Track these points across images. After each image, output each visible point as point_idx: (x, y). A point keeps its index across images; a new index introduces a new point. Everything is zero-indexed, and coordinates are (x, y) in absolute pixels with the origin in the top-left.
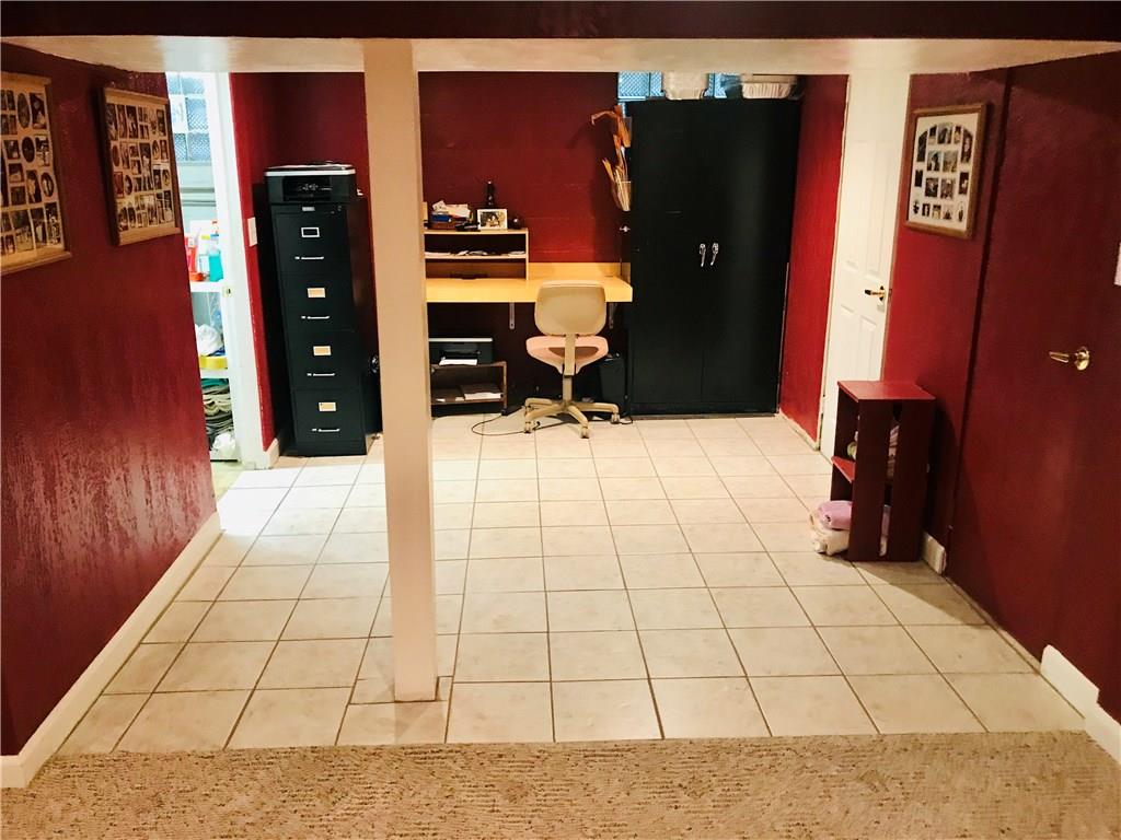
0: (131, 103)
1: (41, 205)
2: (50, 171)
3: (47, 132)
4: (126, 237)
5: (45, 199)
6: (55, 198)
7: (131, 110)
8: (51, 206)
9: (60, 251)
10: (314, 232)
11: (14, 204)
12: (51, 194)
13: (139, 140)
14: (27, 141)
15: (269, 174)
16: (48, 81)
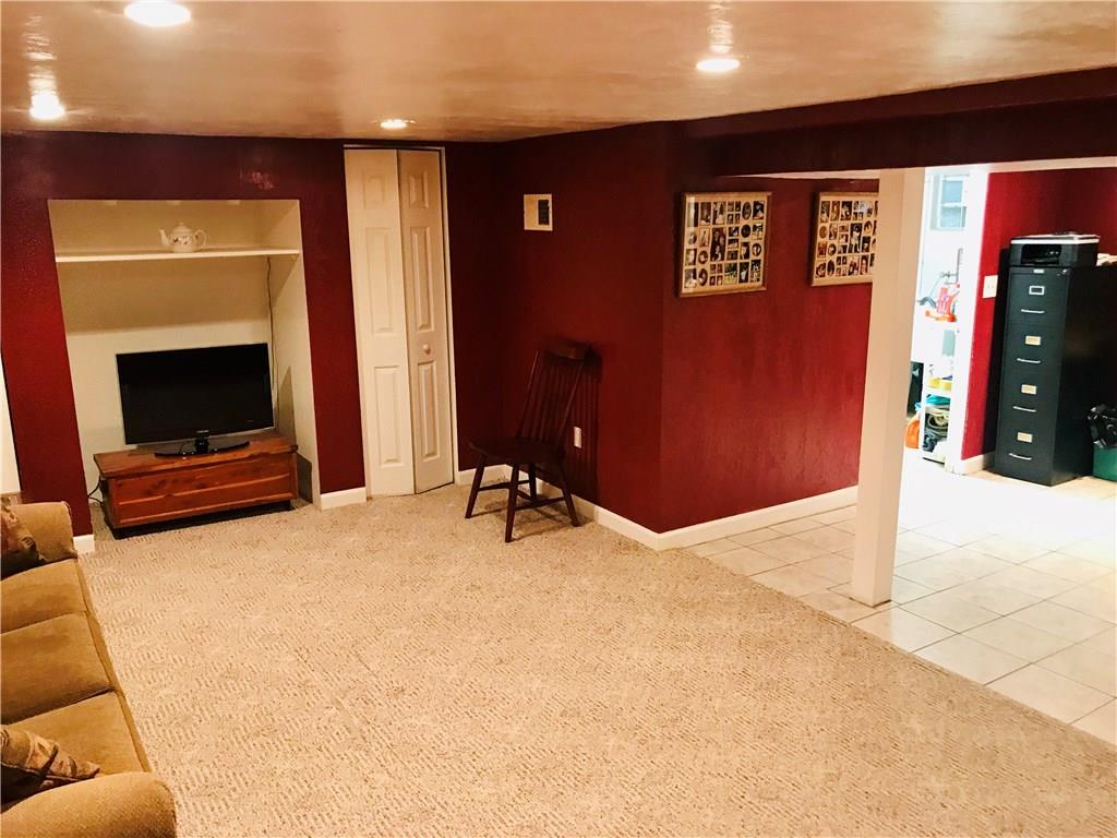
0: (847, 199)
1: (749, 261)
2: (761, 243)
3: (764, 221)
4: (817, 281)
5: (752, 257)
6: (761, 257)
7: (848, 204)
8: (757, 262)
9: (760, 287)
10: (1040, 290)
11: (728, 259)
12: (758, 254)
13: (852, 221)
14: (746, 228)
15: (1014, 242)
16: (770, 194)
